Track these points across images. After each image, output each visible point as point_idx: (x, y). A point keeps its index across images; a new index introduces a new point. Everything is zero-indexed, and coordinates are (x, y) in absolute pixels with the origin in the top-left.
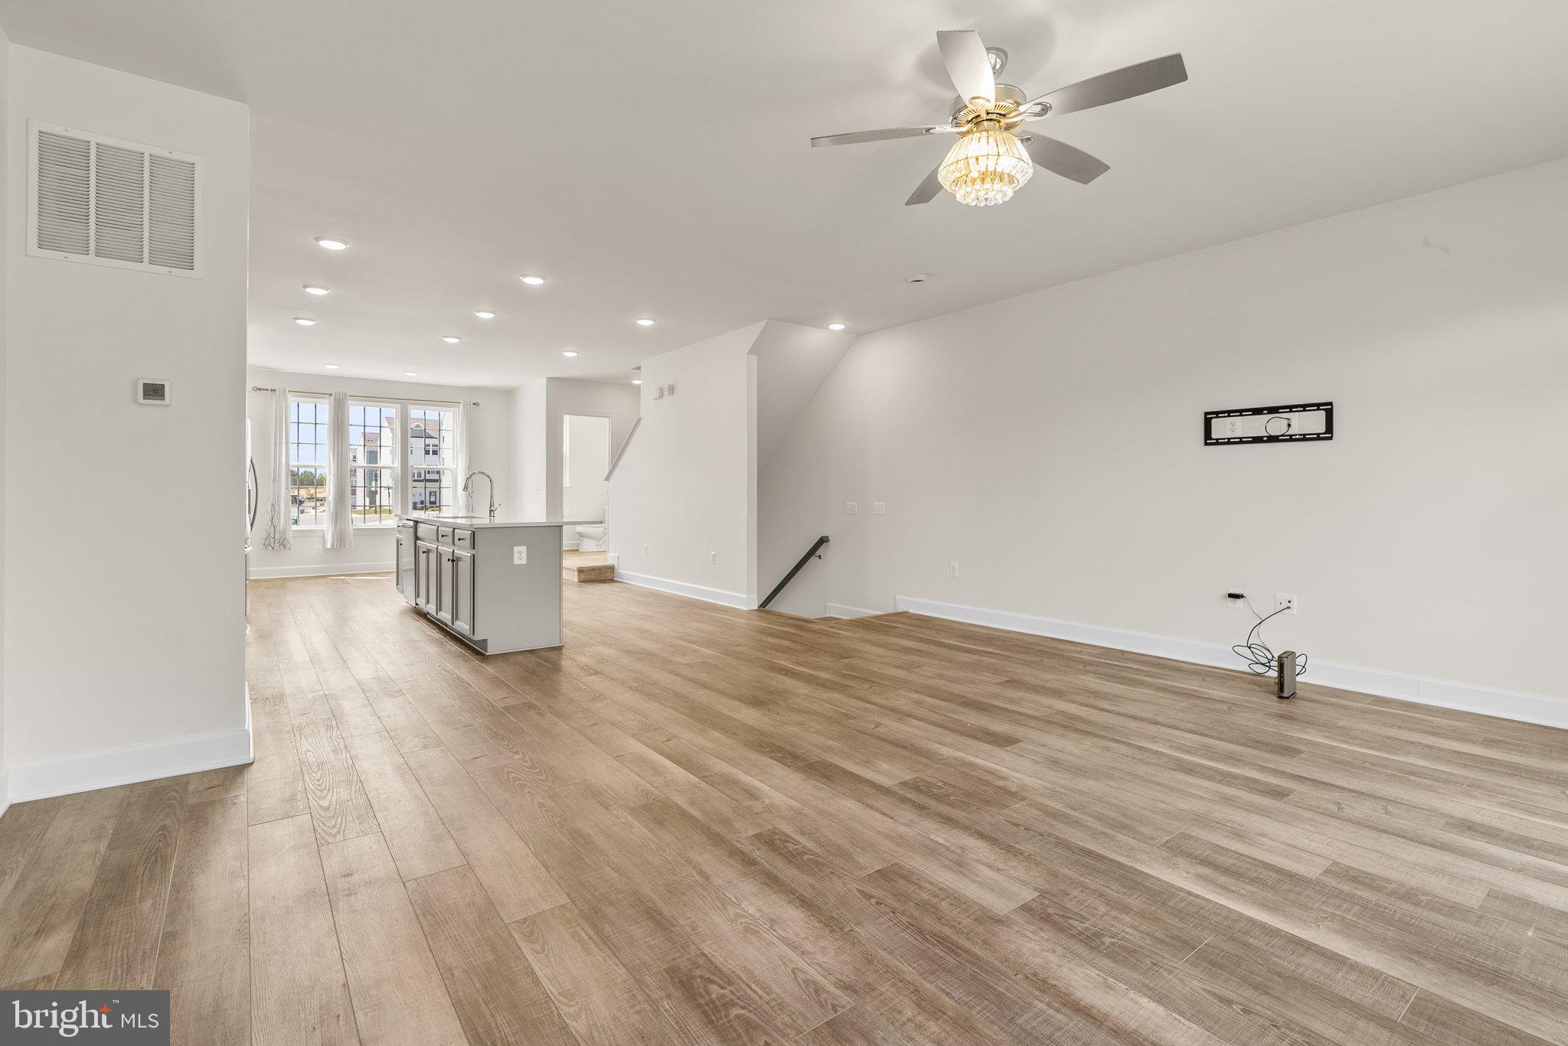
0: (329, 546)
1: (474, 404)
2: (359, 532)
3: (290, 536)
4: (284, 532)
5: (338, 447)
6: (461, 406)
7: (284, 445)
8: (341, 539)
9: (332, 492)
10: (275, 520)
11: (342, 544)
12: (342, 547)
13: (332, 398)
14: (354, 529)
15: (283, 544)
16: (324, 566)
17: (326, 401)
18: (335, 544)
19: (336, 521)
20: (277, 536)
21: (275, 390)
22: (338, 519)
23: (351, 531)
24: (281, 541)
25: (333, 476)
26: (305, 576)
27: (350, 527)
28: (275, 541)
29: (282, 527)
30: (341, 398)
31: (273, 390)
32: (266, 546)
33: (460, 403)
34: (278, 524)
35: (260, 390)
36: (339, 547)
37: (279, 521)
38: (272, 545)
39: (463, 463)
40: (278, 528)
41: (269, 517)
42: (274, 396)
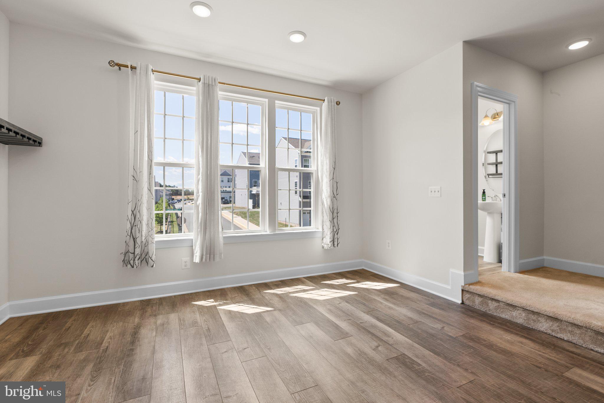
0: (197, 259)
2: (230, 240)
3: (152, 249)
4: (147, 244)
6: (325, 105)
8: (210, 251)
9: (201, 194)
10: (136, 229)
11: (212, 256)
13: (200, 83)
14: (224, 237)
15: (145, 258)
17: (194, 86)
18: (204, 257)
19: (205, 229)
20: (138, 251)
21: (135, 68)
22: (208, 228)
23: (221, 241)
24: (143, 256)
25: (202, 176)
26: (170, 297)
27: (221, 235)
28: (135, 258)
29: (143, 238)
30: (211, 83)
31: (133, 68)
32: (126, 262)
33: (324, 100)
34: (138, 235)
35: (120, 66)
36: (208, 260)
37: (140, 231)
38: (132, 262)
39: (326, 163)
40: (138, 241)
41: (129, 226)
42: (135, 76)
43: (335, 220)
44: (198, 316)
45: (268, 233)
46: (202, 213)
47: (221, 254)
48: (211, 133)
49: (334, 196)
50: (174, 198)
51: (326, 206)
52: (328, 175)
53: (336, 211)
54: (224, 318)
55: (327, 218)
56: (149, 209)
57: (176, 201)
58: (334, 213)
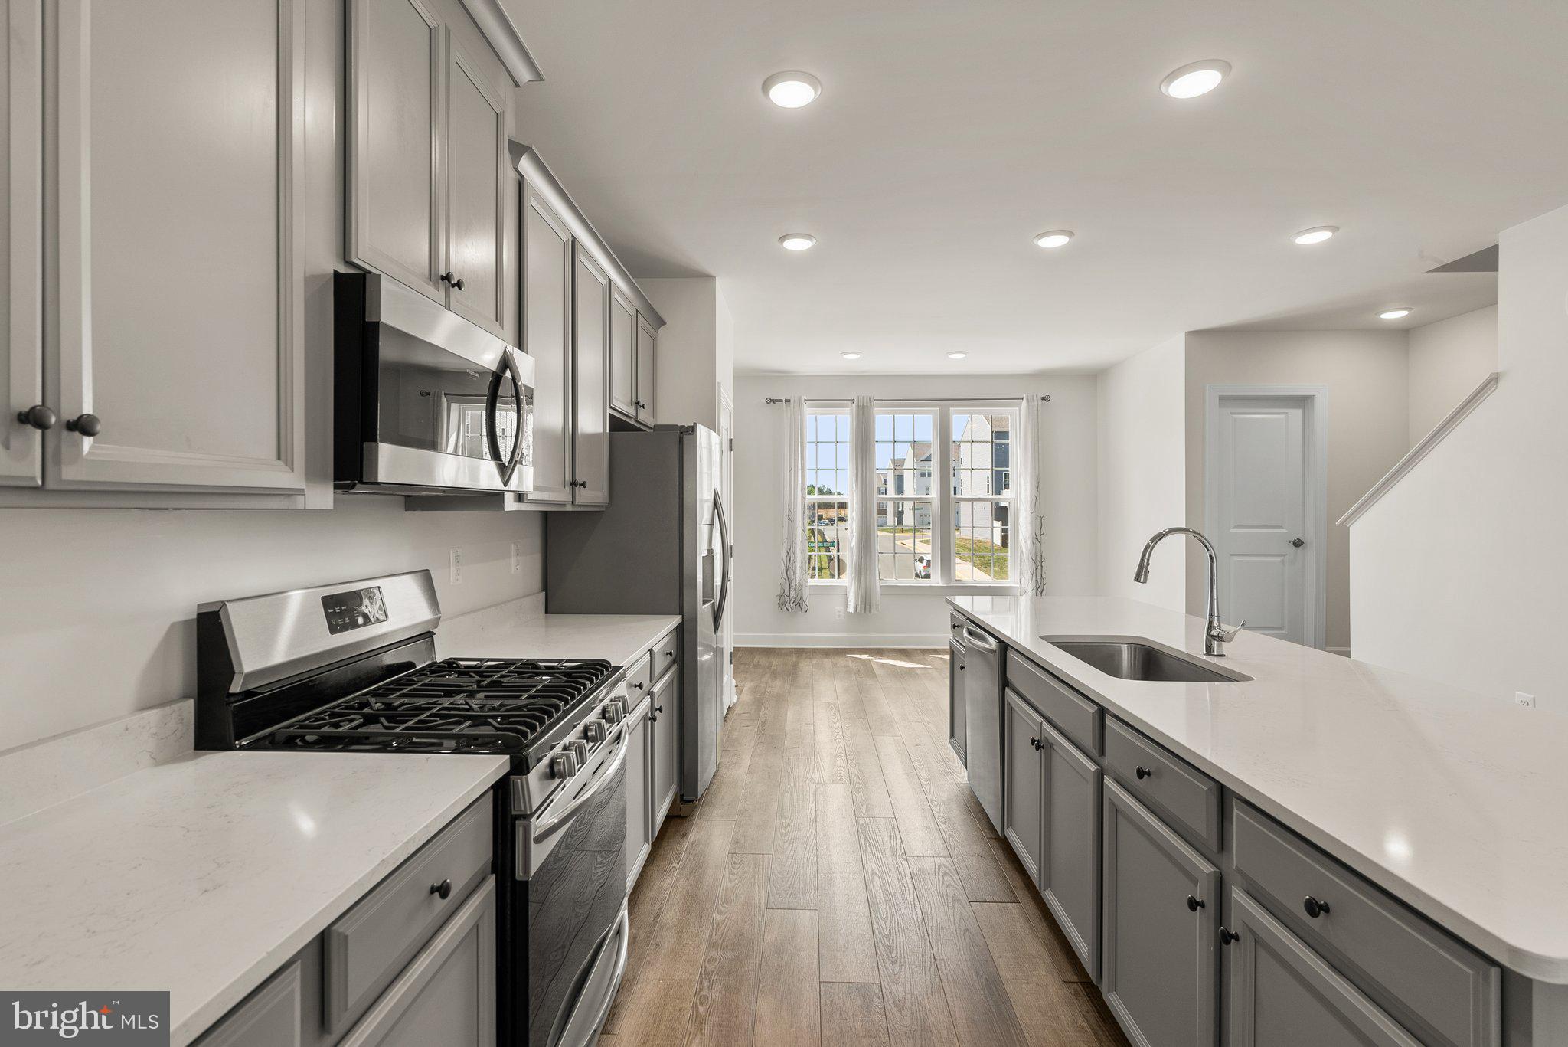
0: (851, 609)
1: (1043, 399)
2: (886, 588)
3: (806, 594)
4: (800, 588)
5: (862, 475)
6: (1024, 403)
7: (800, 472)
8: (865, 601)
9: (855, 534)
10: (790, 571)
11: (868, 610)
12: (867, 613)
13: (854, 405)
14: (882, 587)
15: (799, 604)
16: (845, 635)
17: (847, 410)
18: (859, 607)
19: (860, 574)
20: (793, 594)
21: (789, 401)
22: (863, 573)
23: (878, 589)
24: (797, 600)
25: (857, 513)
26: (824, 649)
27: (878, 584)
28: (790, 601)
29: (797, 581)
30: (865, 404)
31: (787, 401)
32: (781, 605)
33: (1022, 399)
34: (793, 577)
35: (774, 401)
36: (863, 611)
37: (795, 573)
38: (787, 604)
39: (1026, 490)
40: (793, 583)
41: (784, 568)
42: (789, 408)
43: (1039, 570)
44: (850, 664)
45: (940, 585)
46: (856, 556)
47: (877, 605)
48: (866, 473)
49: (1038, 538)
50: (822, 515)
51: (1024, 550)
52: (1028, 506)
53: (1039, 559)
54: (874, 666)
55: (1027, 567)
56: (802, 552)
57: (827, 521)
58: (1038, 562)
